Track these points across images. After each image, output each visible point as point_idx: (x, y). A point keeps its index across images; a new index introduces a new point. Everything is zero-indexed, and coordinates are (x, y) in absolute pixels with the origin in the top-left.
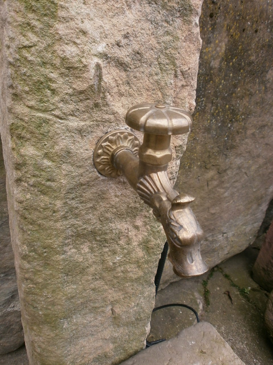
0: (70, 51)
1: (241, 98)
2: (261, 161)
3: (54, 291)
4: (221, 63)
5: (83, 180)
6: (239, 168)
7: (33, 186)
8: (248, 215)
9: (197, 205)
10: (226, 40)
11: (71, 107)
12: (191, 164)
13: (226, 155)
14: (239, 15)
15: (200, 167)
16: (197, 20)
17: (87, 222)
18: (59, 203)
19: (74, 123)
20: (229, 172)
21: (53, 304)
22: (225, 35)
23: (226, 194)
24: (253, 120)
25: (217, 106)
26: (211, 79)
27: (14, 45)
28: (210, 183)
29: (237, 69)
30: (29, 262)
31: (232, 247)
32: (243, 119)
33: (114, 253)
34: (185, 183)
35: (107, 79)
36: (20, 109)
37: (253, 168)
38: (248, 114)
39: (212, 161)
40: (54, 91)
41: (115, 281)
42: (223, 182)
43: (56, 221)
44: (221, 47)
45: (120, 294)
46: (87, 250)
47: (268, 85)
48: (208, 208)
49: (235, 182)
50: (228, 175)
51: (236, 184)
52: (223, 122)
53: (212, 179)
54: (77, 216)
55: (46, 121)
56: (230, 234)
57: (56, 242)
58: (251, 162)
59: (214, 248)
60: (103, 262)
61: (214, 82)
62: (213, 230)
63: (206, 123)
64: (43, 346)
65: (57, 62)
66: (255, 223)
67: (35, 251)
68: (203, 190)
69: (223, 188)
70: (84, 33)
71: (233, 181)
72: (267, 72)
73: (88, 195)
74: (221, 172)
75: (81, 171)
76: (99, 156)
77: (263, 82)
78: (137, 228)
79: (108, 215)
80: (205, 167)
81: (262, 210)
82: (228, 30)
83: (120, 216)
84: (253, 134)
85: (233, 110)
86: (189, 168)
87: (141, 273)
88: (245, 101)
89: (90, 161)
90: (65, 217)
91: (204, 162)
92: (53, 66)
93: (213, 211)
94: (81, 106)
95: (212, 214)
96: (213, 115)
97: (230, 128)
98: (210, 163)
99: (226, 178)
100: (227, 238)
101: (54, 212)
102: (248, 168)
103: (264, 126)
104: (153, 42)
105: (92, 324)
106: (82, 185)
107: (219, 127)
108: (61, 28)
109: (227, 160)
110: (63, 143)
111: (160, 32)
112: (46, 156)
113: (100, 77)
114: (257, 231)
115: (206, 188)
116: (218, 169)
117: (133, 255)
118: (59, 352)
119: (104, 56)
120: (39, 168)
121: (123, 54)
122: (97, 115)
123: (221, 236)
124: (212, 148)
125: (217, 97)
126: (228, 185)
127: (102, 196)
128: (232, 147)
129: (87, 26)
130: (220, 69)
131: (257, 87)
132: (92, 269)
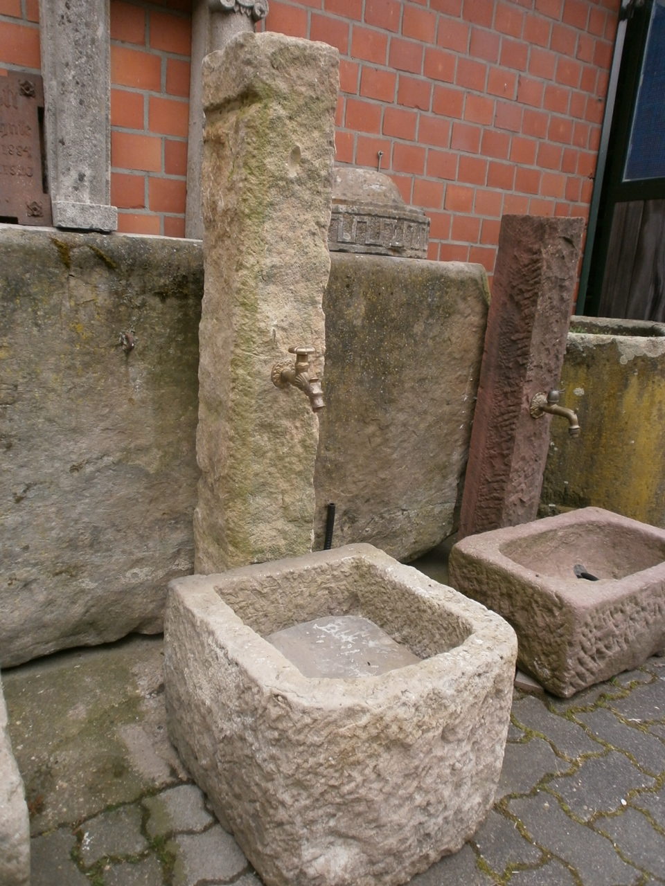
0: (262, 325)
1: (391, 351)
2: (430, 419)
3: (246, 467)
4: (363, 321)
5: (266, 388)
6: (404, 425)
7: (241, 391)
8: (431, 489)
9: (361, 465)
10: (365, 303)
11: (261, 349)
12: (347, 417)
13: (385, 409)
14: (373, 283)
15: (358, 420)
16: (321, 306)
17: (267, 416)
18: (253, 401)
19: (262, 357)
20: (392, 428)
21: (246, 479)
22: (362, 299)
23: (395, 456)
24: (408, 373)
25: (366, 359)
26: (356, 335)
27: (239, 324)
28: (372, 440)
29: (381, 326)
30: (233, 442)
31: (420, 534)
32: (397, 372)
33: (283, 445)
34: (345, 437)
35: (278, 336)
36: (238, 351)
37: (422, 426)
38: (402, 367)
39: (370, 414)
40: (254, 342)
41: (284, 471)
42: (388, 440)
43: (251, 413)
44: (361, 309)
45: (288, 484)
46: (266, 439)
47: (417, 339)
48: (376, 471)
49: (401, 442)
50: (391, 432)
51: (405, 445)
52: (376, 375)
53: (374, 435)
54: (262, 411)
55: (250, 356)
56: (412, 513)
57: (250, 427)
58: (417, 419)
59: (394, 530)
60: (276, 451)
61: (359, 338)
62: (387, 503)
63: (358, 376)
64: (236, 520)
65: (256, 330)
66: (446, 503)
67: (238, 434)
68: (366, 447)
69: (389, 448)
70: (268, 317)
71: (400, 439)
72: (413, 327)
73: (268, 398)
74: (383, 428)
75: (265, 383)
76: (275, 374)
77: (411, 336)
78: (296, 428)
79: (279, 413)
80: (364, 421)
81: (450, 485)
82: (365, 294)
83: (286, 416)
84: (412, 387)
85: (384, 363)
86: (347, 420)
87: (301, 468)
88: (396, 354)
89: (270, 377)
90: (256, 411)
91: (361, 415)
92: (255, 331)
93: (383, 476)
94: (266, 349)
95: (383, 479)
96: (363, 367)
97: (384, 381)
98: (368, 417)
99: (390, 435)
100: (408, 517)
101: (251, 407)
102: (416, 425)
103: (424, 379)
104: (298, 318)
105: (269, 508)
106: (265, 391)
107: (372, 380)
108: (259, 316)
109: (388, 415)
110: (258, 367)
111: (302, 313)
112: (249, 374)
113: (275, 335)
114: (451, 516)
115: (368, 445)
116: (379, 425)
117: (296, 449)
118: (246, 527)
119: (276, 326)
120: (245, 380)
121: (285, 325)
122: (273, 353)
123: (400, 513)
124: (368, 401)
125: (364, 351)
126: (395, 444)
127: (275, 400)
128: (392, 401)
129: (269, 314)
130: (363, 327)
131: (405, 340)
132: (269, 454)
